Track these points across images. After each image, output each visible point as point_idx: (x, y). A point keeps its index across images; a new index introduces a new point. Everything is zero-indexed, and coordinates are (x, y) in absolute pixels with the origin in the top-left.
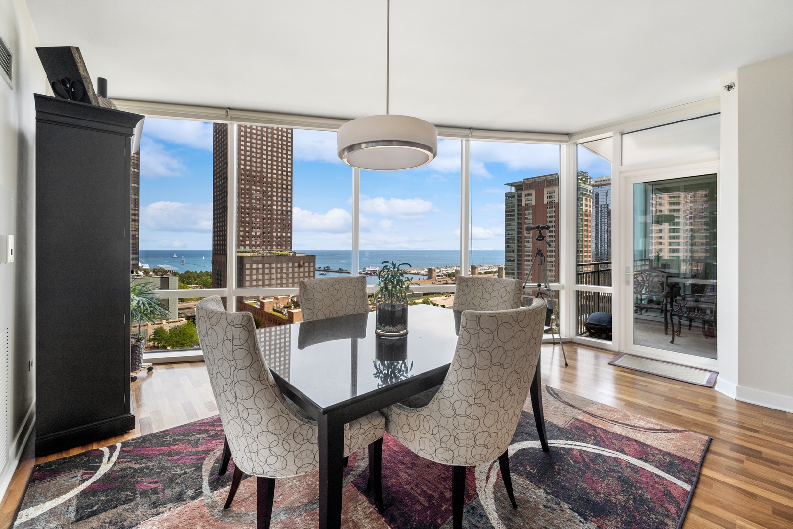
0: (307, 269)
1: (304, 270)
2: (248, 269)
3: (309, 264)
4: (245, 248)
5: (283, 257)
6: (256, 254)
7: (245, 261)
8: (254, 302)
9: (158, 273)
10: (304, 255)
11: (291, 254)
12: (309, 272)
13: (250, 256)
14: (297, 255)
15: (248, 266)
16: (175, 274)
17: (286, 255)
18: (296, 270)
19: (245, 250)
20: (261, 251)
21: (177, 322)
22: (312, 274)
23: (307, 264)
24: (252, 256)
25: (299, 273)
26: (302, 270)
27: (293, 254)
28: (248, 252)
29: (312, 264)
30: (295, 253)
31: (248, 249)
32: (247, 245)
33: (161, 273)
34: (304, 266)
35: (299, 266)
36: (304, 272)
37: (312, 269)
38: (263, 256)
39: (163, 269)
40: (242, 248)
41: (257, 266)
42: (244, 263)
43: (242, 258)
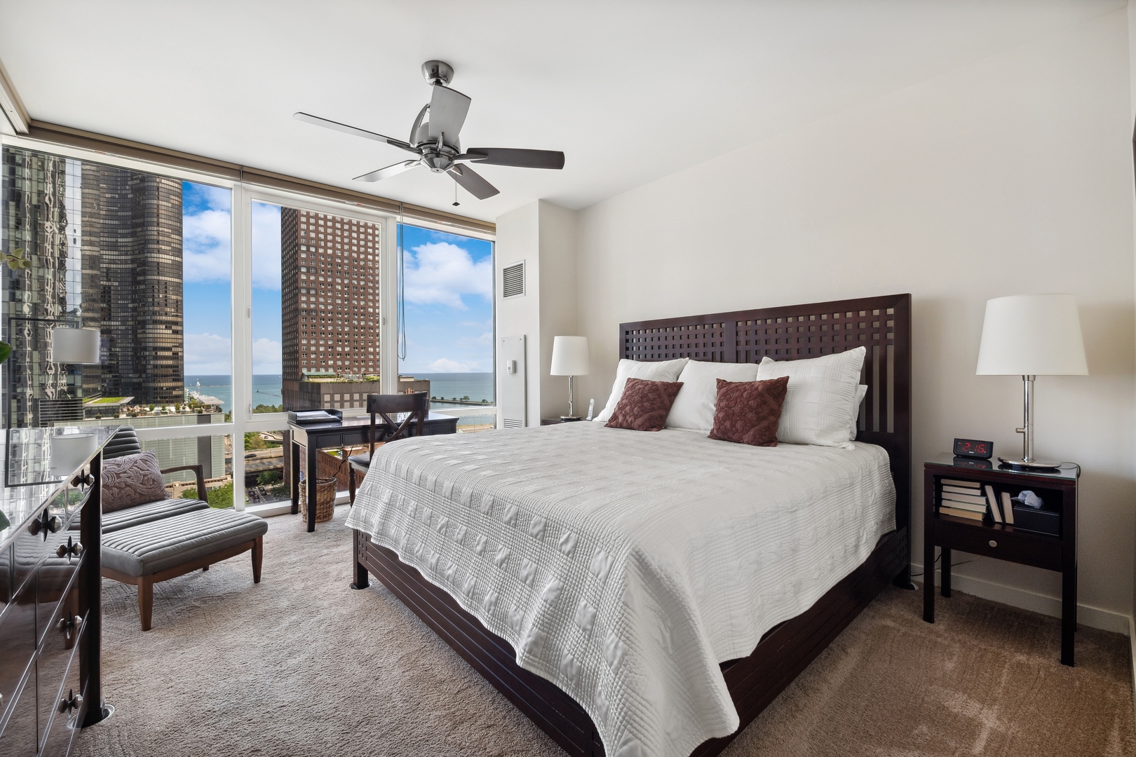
2: (327, 402)
4: (327, 370)
6: (342, 380)
7: (323, 390)
8: (336, 450)
9: (195, 409)
10: (412, 380)
13: (331, 383)
15: (327, 398)
16: (219, 410)
19: (326, 373)
20: (349, 376)
21: (219, 481)
24: (333, 383)
27: (397, 379)
28: (330, 377)
30: (400, 377)
31: (331, 371)
32: (331, 366)
33: (199, 409)
38: (351, 382)
39: (203, 403)
40: (323, 372)
41: (342, 397)
42: (321, 392)
43: (319, 385)
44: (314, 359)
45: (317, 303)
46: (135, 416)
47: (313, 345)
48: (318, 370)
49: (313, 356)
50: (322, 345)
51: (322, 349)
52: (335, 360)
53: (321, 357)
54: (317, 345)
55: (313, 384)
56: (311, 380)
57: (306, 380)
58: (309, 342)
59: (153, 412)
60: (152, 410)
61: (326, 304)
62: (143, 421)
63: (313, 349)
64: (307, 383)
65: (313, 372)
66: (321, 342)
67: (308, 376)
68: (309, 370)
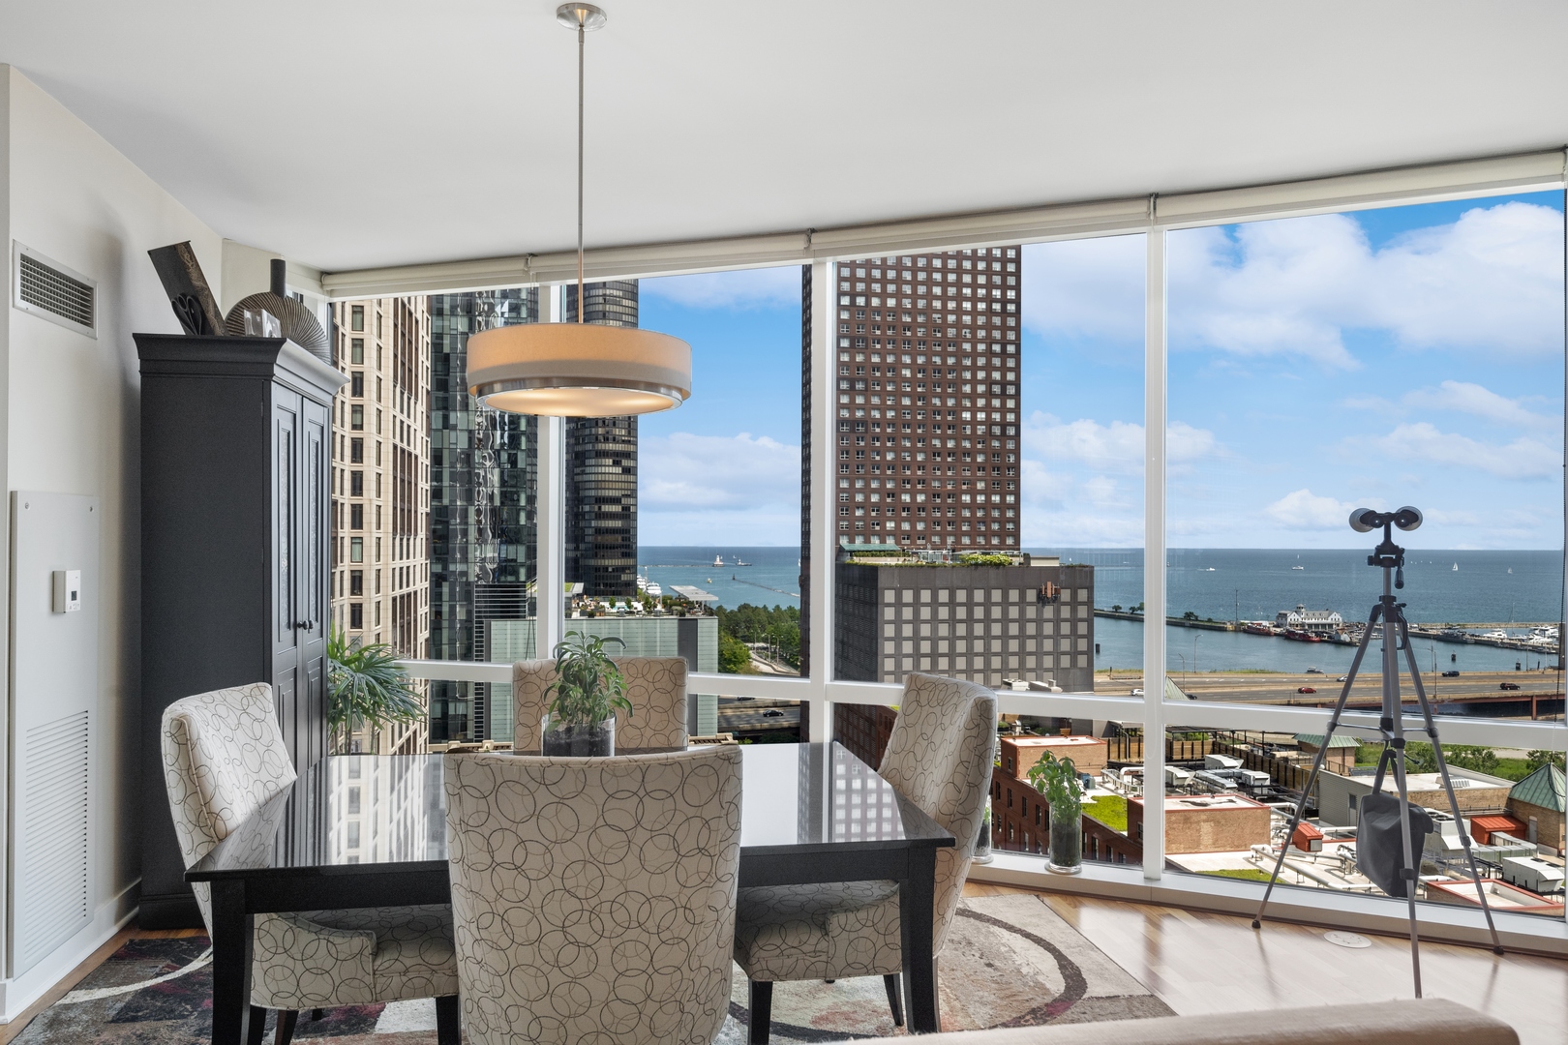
0: (1065, 612)
1: (1057, 612)
2: (889, 605)
3: (1074, 595)
4: (884, 541)
5: (992, 572)
6: (913, 561)
7: (883, 579)
9: (674, 608)
10: (1055, 564)
11: (1016, 561)
12: (1074, 621)
13: (897, 566)
14: (1034, 564)
15: (889, 596)
16: (709, 612)
17: (999, 565)
18: (1031, 612)
19: (883, 547)
20: (929, 554)
21: (714, 741)
22: (1082, 628)
23: (1065, 595)
24: (901, 566)
25: (1039, 621)
26: (1048, 612)
27: (1022, 560)
28: (890, 554)
29: (1083, 595)
30: (1027, 557)
31: (890, 543)
32: (890, 533)
33: (679, 608)
34: (1055, 599)
35: (1042, 600)
36: (1057, 621)
37: (1082, 612)
38: (932, 567)
39: (686, 598)
40: (875, 542)
41: (917, 596)
42: (879, 586)
43: (874, 569)
44: (859, 519)
45: (867, 407)
46: (591, 615)
47: (860, 491)
48: (867, 541)
49: (859, 513)
50: (875, 491)
51: (875, 498)
52: (899, 521)
53: (874, 514)
54: (867, 491)
55: (864, 567)
56: (856, 560)
57: (847, 560)
58: (852, 484)
59: (614, 610)
60: (612, 606)
61: (883, 409)
62: (603, 626)
63: (859, 498)
64: (849, 565)
65: (859, 542)
66: (874, 485)
67: (852, 553)
68: (851, 541)
